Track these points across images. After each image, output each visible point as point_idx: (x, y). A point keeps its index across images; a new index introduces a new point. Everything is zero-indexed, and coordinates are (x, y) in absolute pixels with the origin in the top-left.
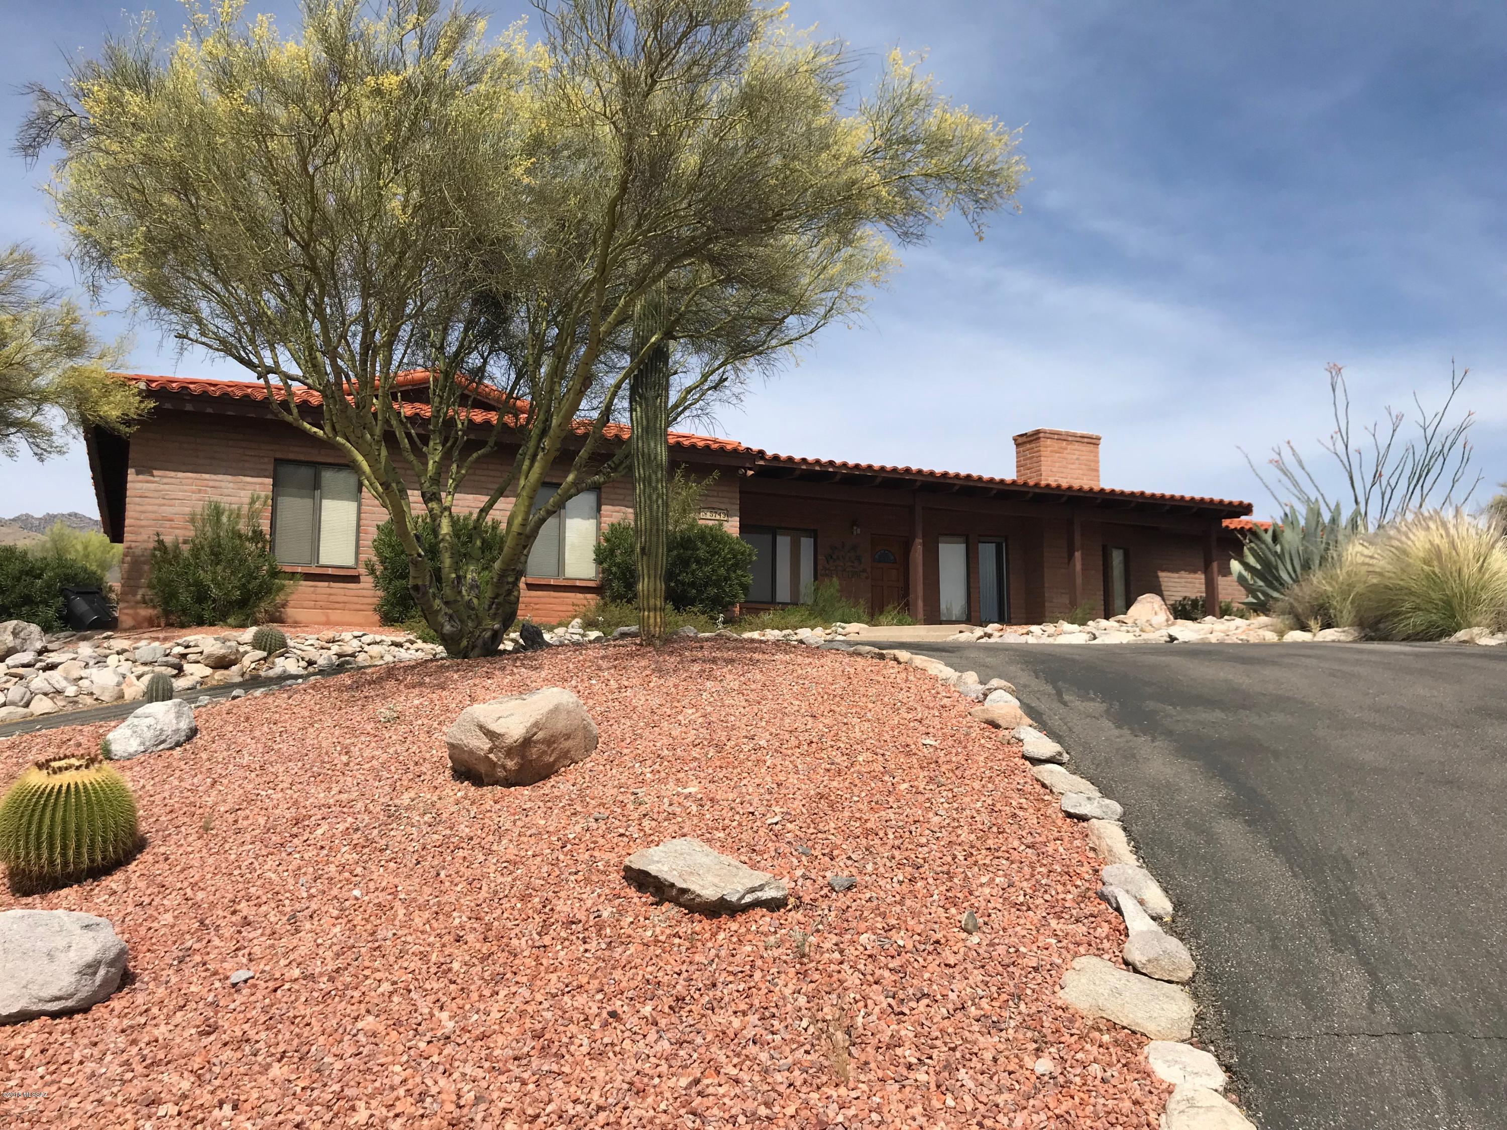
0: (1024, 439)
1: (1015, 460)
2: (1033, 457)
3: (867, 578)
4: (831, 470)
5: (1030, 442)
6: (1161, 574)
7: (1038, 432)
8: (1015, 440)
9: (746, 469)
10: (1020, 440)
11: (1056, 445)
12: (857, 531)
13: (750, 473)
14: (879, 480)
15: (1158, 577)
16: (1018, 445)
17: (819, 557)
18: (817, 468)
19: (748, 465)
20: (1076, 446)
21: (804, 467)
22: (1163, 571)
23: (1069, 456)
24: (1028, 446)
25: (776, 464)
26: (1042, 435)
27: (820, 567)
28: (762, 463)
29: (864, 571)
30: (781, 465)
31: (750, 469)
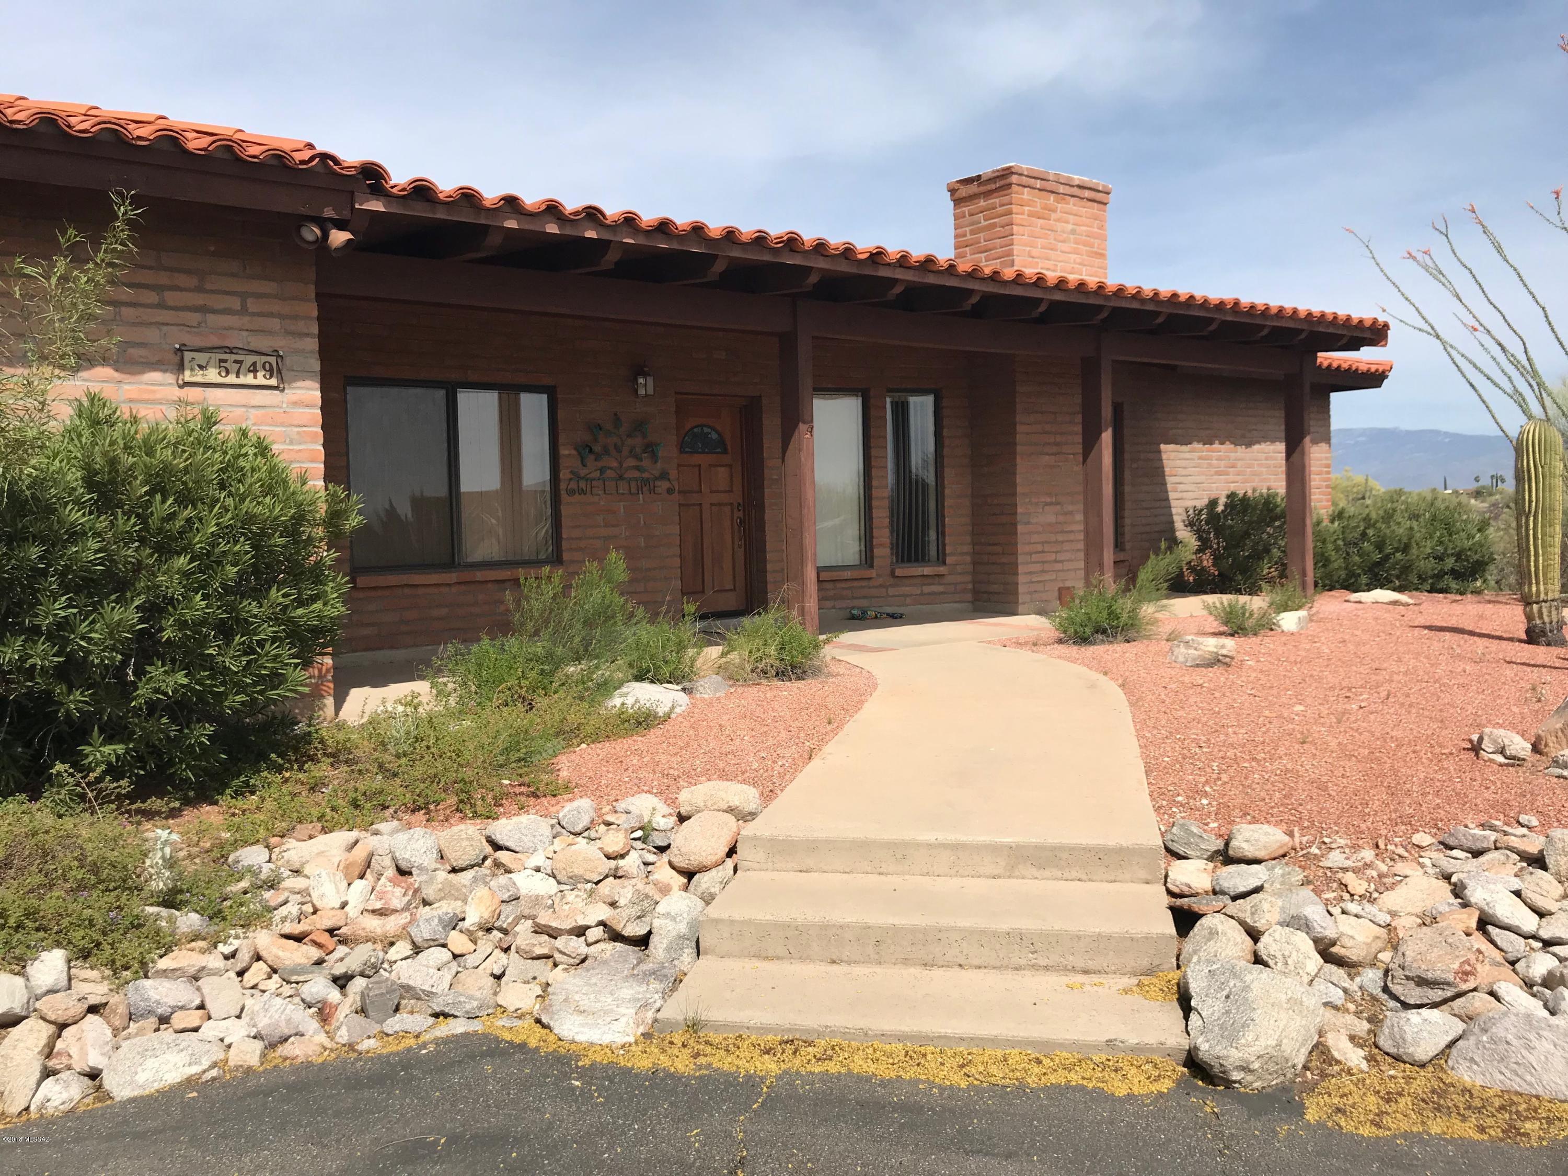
0: (973, 188)
1: (951, 232)
2: (994, 226)
3: (670, 491)
4: (591, 234)
5: (987, 194)
6: (1162, 446)
7: (1008, 172)
8: (952, 191)
9: (325, 225)
10: (964, 191)
11: (1040, 201)
12: (645, 385)
13: (339, 237)
14: (719, 267)
15: (1159, 452)
16: (958, 202)
17: (564, 451)
18: (552, 228)
19: (329, 213)
20: (1072, 205)
21: (511, 224)
22: (1167, 442)
23: (1059, 226)
24: (982, 203)
25: (420, 210)
26: (1014, 179)
27: (564, 474)
28: (376, 206)
29: (664, 476)
30: (441, 215)
31: (341, 225)
